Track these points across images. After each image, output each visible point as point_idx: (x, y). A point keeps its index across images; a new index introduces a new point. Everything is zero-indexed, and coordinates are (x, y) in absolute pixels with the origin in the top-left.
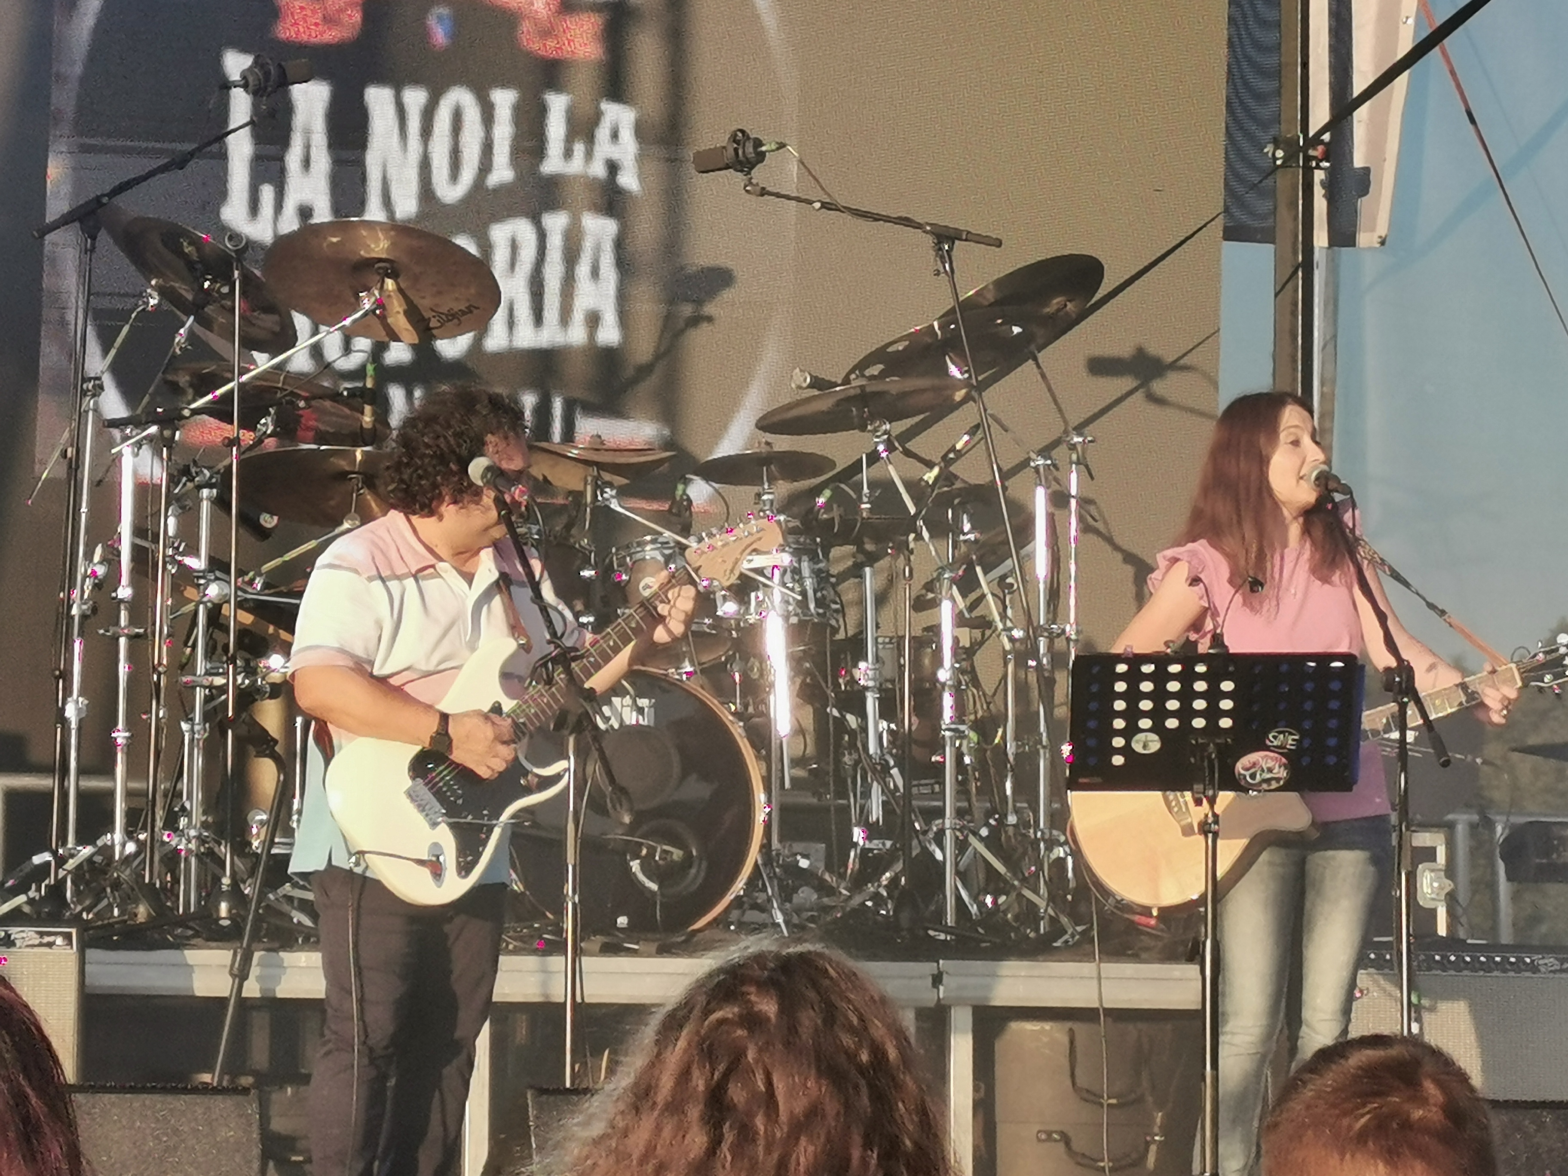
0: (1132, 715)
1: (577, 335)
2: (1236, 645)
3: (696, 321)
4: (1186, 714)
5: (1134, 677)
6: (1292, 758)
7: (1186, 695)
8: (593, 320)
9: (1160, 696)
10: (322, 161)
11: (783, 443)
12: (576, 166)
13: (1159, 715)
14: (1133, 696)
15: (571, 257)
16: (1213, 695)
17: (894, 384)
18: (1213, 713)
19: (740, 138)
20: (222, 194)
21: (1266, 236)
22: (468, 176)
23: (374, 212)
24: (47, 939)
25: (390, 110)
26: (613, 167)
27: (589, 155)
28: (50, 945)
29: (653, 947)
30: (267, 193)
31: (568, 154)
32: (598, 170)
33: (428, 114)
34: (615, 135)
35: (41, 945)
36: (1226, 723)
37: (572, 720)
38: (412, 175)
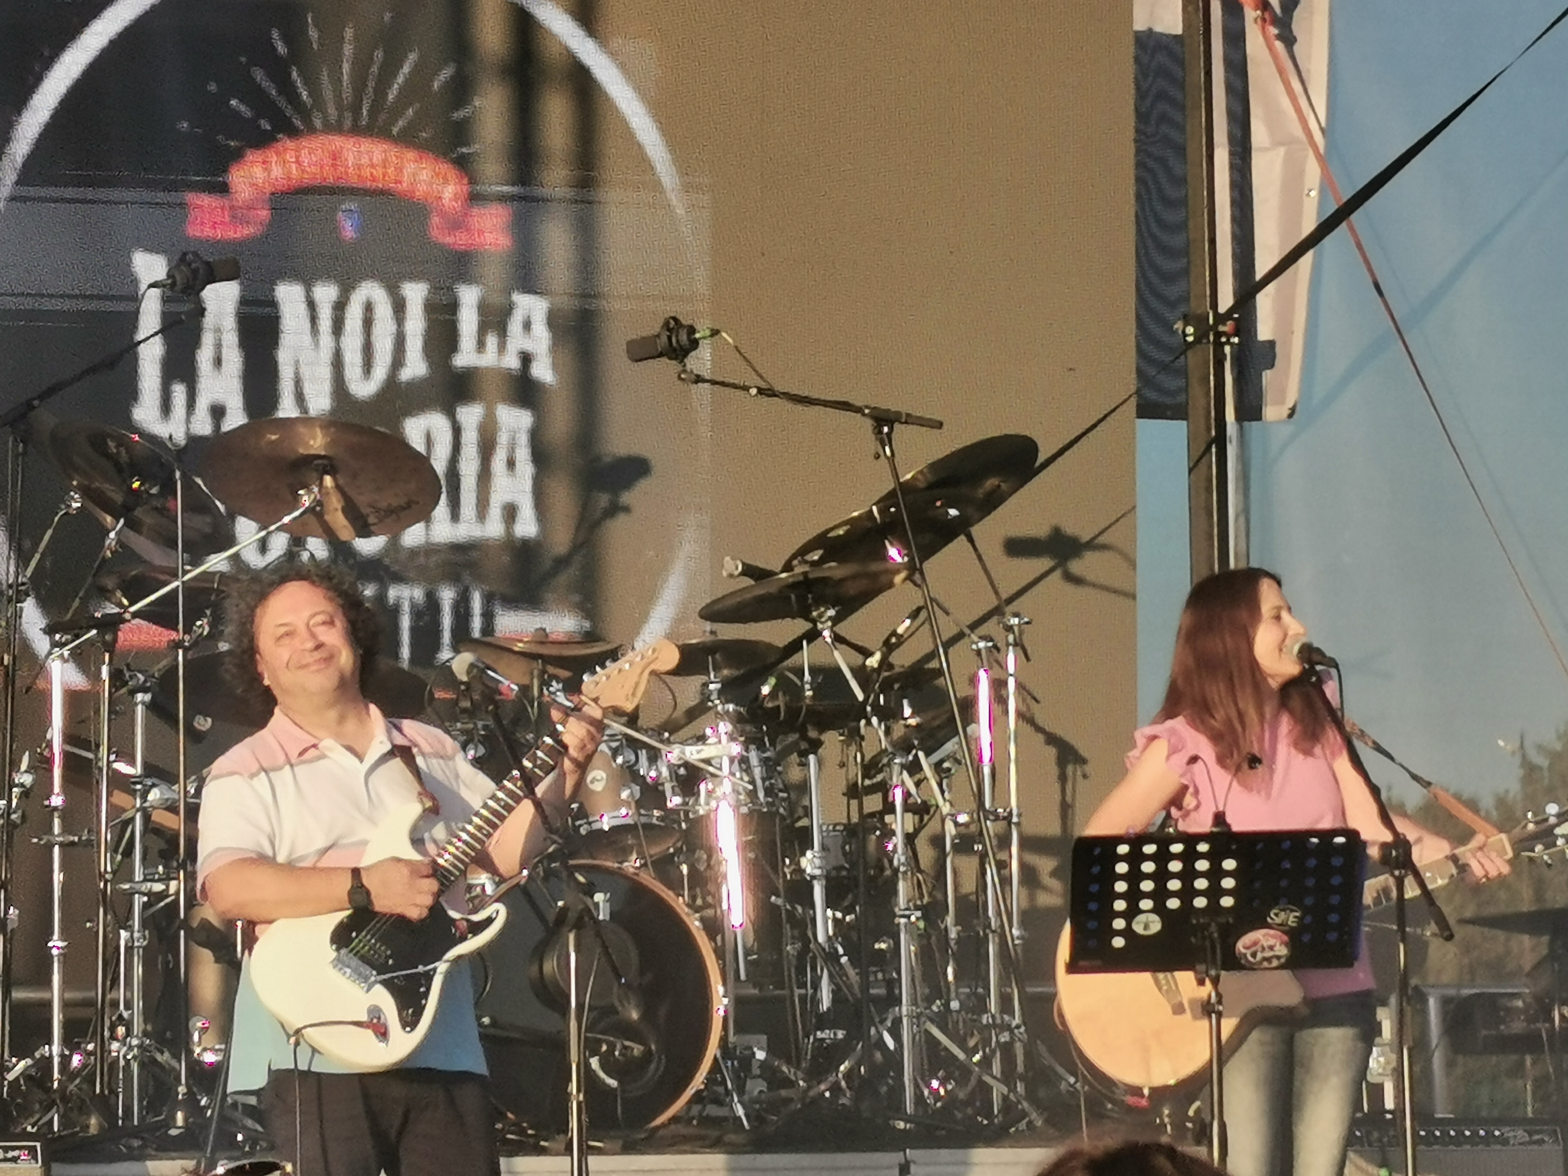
0: (1133, 896)
1: (494, 528)
2: (1239, 823)
3: (615, 509)
4: (1187, 893)
5: (1135, 858)
6: (1293, 936)
7: (1188, 875)
8: (510, 512)
9: (1161, 876)
10: (234, 359)
11: (730, 632)
12: (489, 359)
13: (1160, 895)
14: (1134, 877)
15: (487, 448)
16: (1215, 874)
17: (834, 570)
18: (1214, 893)
19: (673, 325)
20: (132, 394)
21: (1178, 412)
22: (380, 372)
23: (287, 409)
24: (10, 1154)
25: (302, 309)
26: (526, 359)
27: (502, 347)
28: (15, 1160)
29: (620, 1143)
30: (179, 391)
31: (481, 345)
32: (512, 362)
33: (340, 307)
34: (527, 326)
35: (6, 1160)
36: (1227, 902)
37: (572, 916)
38: (325, 372)
